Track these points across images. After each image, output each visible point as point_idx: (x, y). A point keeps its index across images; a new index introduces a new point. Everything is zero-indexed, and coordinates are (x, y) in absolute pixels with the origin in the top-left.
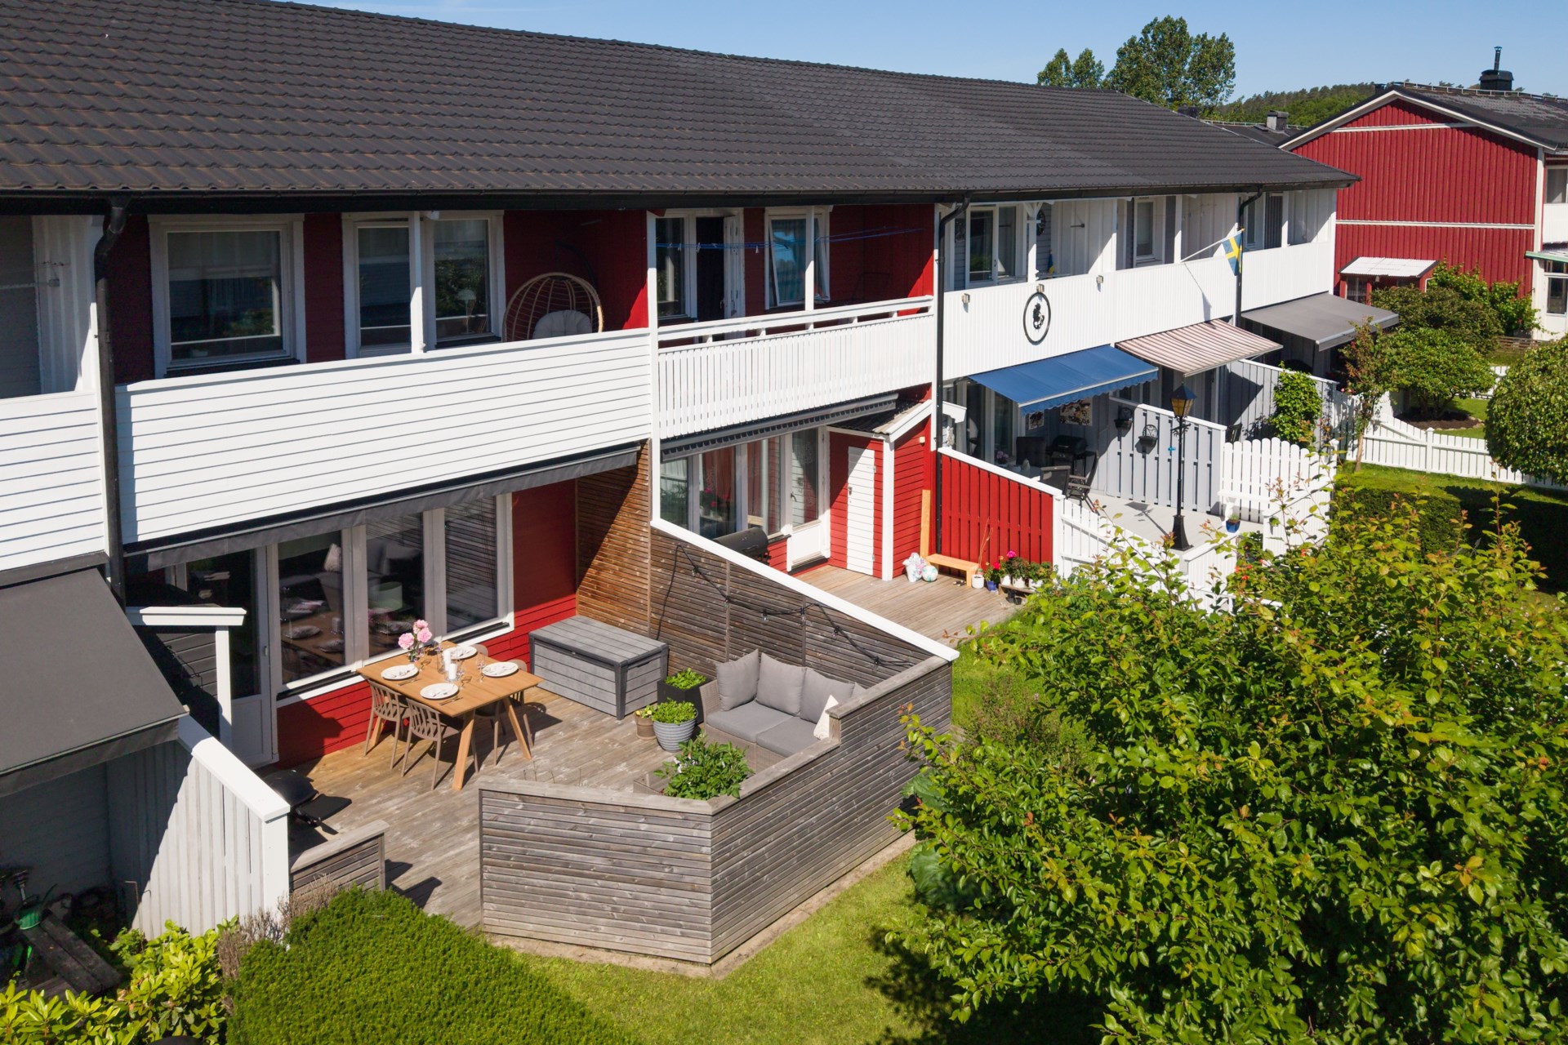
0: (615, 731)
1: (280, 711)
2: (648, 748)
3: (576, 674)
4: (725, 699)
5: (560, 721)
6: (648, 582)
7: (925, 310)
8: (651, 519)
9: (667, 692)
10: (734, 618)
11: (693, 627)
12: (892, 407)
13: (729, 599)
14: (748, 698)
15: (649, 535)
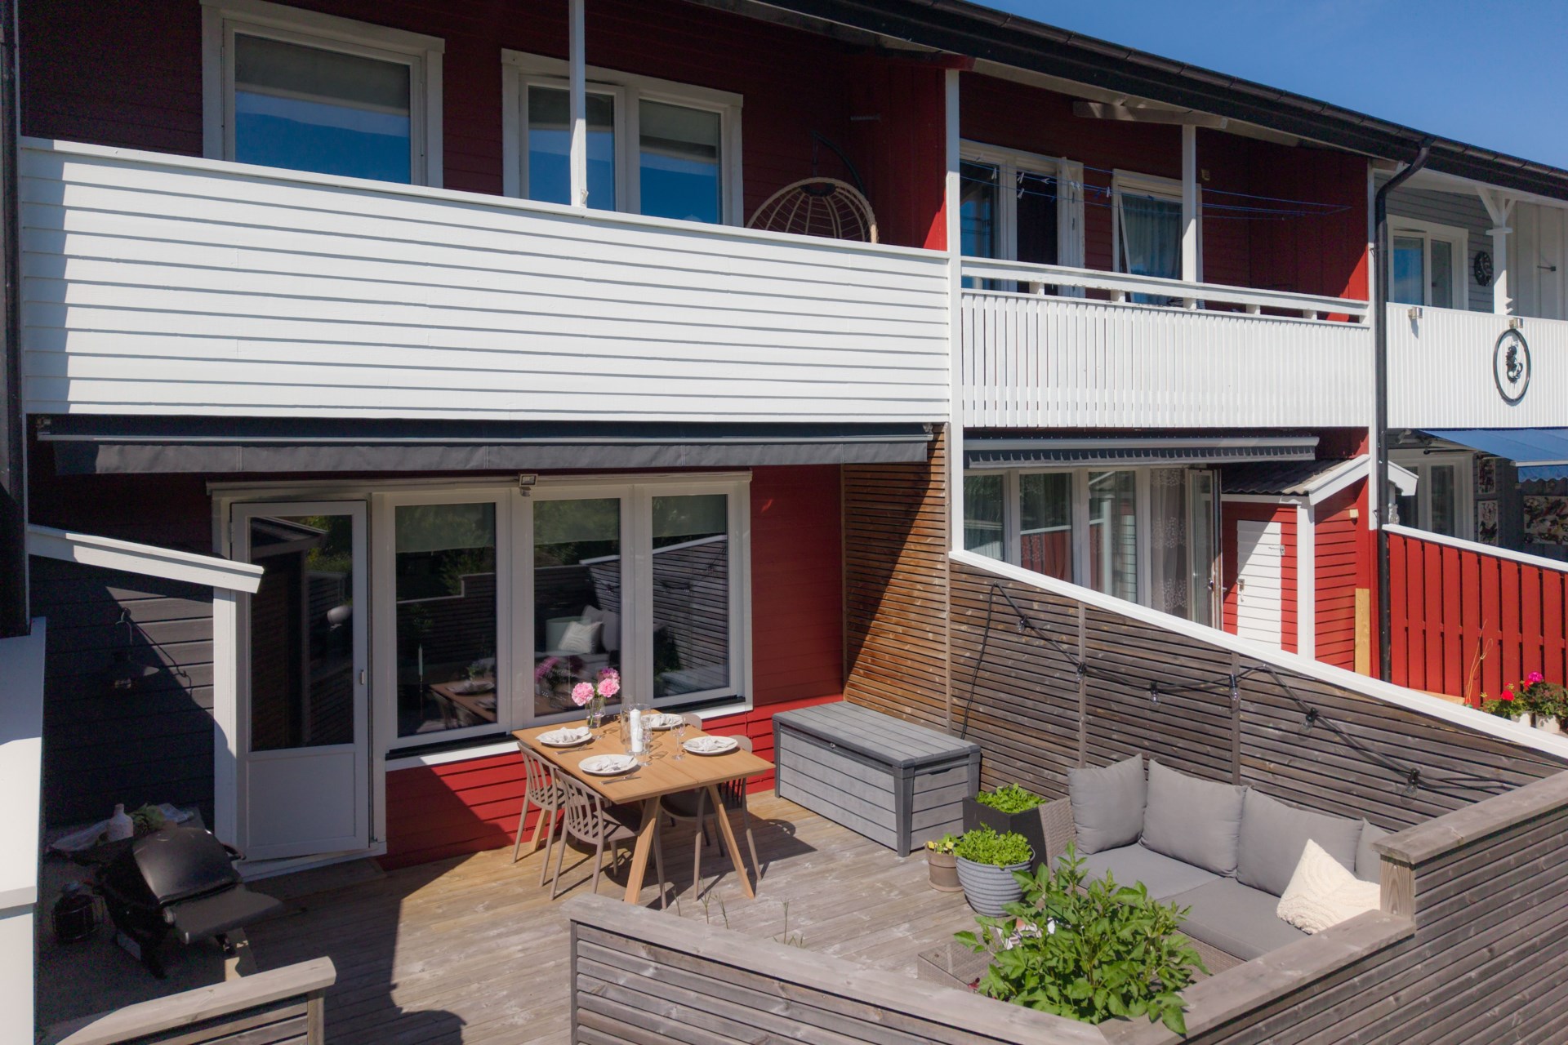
0: (894, 872)
1: (391, 776)
2: (947, 905)
3: (837, 779)
4: (1085, 832)
5: (810, 849)
6: (947, 648)
7: (1354, 319)
8: (950, 548)
9: (977, 815)
10: (1096, 702)
11: (1020, 719)
12: (1311, 457)
13: (1083, 669)
14: (1128, 836)
15: (947, 574)
